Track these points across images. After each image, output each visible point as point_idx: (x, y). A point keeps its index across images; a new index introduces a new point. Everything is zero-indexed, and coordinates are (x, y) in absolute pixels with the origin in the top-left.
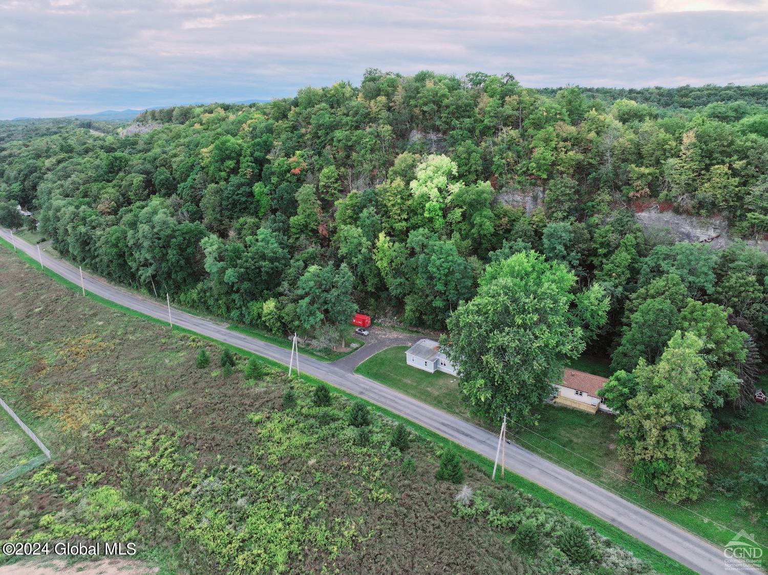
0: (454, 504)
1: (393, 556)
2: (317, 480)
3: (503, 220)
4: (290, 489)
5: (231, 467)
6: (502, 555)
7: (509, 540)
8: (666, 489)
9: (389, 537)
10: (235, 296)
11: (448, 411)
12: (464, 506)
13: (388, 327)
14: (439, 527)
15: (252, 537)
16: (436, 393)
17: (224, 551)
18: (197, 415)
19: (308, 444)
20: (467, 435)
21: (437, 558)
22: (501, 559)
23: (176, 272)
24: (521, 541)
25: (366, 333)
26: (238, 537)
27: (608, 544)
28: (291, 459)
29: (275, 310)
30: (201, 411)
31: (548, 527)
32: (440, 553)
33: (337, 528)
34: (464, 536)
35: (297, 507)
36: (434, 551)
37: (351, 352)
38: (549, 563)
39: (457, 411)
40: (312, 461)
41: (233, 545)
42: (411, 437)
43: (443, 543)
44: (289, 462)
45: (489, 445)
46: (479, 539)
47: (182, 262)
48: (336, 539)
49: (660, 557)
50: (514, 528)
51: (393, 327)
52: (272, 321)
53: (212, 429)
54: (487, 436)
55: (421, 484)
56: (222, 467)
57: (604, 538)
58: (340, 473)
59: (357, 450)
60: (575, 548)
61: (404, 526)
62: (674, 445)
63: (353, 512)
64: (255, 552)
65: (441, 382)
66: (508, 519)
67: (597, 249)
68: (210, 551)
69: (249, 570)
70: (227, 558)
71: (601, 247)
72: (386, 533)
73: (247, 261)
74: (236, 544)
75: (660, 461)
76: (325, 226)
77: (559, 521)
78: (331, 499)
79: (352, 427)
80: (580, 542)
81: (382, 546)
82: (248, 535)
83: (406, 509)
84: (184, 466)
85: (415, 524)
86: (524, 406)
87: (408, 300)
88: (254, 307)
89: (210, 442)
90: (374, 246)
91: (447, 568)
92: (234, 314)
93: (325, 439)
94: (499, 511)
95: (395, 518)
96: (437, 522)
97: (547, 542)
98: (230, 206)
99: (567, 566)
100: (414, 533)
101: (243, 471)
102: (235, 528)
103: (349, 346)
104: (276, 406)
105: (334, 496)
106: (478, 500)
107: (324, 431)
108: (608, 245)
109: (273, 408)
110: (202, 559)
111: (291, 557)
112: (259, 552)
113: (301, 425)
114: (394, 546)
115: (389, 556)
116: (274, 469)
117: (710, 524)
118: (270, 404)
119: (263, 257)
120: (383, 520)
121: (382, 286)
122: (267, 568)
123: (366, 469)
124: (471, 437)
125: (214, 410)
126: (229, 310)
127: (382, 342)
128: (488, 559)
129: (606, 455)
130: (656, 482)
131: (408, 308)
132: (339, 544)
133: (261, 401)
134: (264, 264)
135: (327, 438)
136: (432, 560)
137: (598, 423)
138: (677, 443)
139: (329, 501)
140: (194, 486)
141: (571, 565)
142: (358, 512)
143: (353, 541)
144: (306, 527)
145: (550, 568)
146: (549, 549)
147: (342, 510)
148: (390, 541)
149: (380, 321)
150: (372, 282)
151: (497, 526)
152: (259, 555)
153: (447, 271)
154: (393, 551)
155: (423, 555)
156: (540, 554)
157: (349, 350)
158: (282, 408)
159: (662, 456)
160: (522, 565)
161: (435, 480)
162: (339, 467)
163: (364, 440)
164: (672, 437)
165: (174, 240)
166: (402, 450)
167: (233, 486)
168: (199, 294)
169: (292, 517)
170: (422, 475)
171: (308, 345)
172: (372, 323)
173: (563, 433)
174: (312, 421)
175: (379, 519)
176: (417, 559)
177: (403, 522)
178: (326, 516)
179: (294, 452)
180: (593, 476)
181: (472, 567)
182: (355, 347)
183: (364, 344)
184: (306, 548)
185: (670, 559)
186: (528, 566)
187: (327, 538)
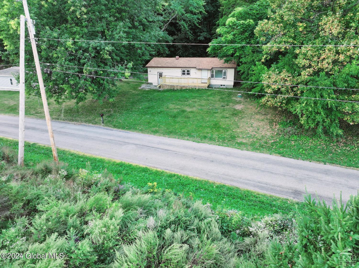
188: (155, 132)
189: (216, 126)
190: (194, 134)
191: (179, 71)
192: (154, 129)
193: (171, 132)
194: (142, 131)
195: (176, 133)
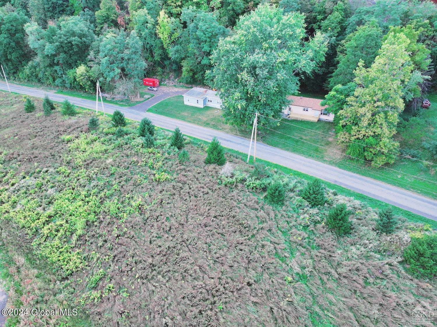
0: (219, 177)
1: (171, 216)
2: (112, 172)
3: (250, 3)
4: (90, 179)
5: (45, 169)
6: (257, 206)
7: (262, 197)
8: (373, 158)
9: (168, 203)
10: (57, 68)
11: (214, 128)
12: (227, 177)
13: (171, 86)
14: (207, 193)
15: (57, 213)
16: (205, 119)
17: (33, 225)
18: (21, 140)
19: (106, 151)
20: (228, 141)
21: (206, 214)
22: (257, 209)
23: (10, 53)
24: (272, 195)
25: (155, 89)
26: (45, 215)
27: (335, 194)
28: (93, 160)
29: (85, 72)
30: (25, 137)
31: (291, 185)
32: (209, 210)
33: (127, 201)
34: (227, 197)
35: (96, 190)
36: (203, 209)
37: (145, 101)
38: (293, 208)
39: (221, 128)
40: (110, 161)
41: (40, 220)
42: (186, 141)
43: (211, 203)
44: (91, 163)
45: (244, 145)
46: (239, 197)
47: (13, 44)
48: (125, 209)
49: (371, 200)
50: (266, 188)
51: (175, 86)
52: (84, 80)
53: (33, 148)
54: (242, 140)
55: (194, 167)
56: (37, 170)
57: (332, 191)
58: (130, 166)
59: (145, 150)
60: (314, 195)
61: (180, 195)
62: (381, 124)
63: (140, 190)
64: (58, 223)
65: (208, 112)
66: (261, 182)
67: (316, 16)
68: (21, 226)
69: (52, 236)
70: (34, 230)
71: (319, 15)
72: (166, 201)
73: (60, 38)
74: (43, 219)
75: (370, 138)
76: (122, 18)
77: (299, 182)
78: (123, 183)
79: (141, 137)
80: (317, 191)
81: (163, 210)
82: (53, 213)
83: (183, 184)
84: (7, 173)
85: (189, 193)
86: (270, 111)
87: (184, 63)
88: (70, 73)
89: (29, 155)
90: (157, 23)
91: (215, 219)
92: (58, 81)
93: (120, 146)
94: (254, 178)
95: (173, 191)
96: (206, 190)
97: (292, 194)
98: (51, 9)
99: (308, 208)
100: (188, 199)
101: (54, 171)
102: (44, 209)
103: (143, 97)
104: (84, 130)
105: (126, 181)
106: (237, 173)
107: (120, 141)
108: (325, 12)
109: (82, 132)
110: (14, 233)
111: (88, 224)
112: (62, 223)
113: (102, 139)
114: (172, 209)
115: (168, 216)
116: (79, 168)
117: (403, 178)
118: (79, 129)
119: (73, 34)
120: (164, 193)
121: (165, 57)
122: (68, 233)
123: (151, 161)
124: (231, 141)
125: (36, 136)
126: (54, 80)
127: (166, 94)
128: (247, 210)
129: (327, 144)
130: (366, 154)
131: (184, 69)
132: (128, 212)
133: (72, 128)
134: (73, 38)
135: (122, 146)
136: (202, 215)
137: (320, 127)
138: (383, 122)
139: (121, 184)
140: (13, 185)
141: (310, 208)
142: (144, 189)
143: (140, 209)
144: (102, 203)
145: (295, 211)
146: (293, 198)
147: (131, 189)
148: (169, 206)
149: (166, 83)
150: (158, 52)
151: (253, 188)
152: (61, 225)
153: (210, 34)
154: (172, 212)
155: (196, 212)
156: (287, 203)
157: (142, 99)
158: (88, 130)
159: (372, 134)
160: (273, 212)
161: (204, 164)
162: (130, 162)
163: (150, 144)
164: (380, 118)
165: (3, 26)
166: (179, 148)
167: (44, 182)
168: (30, 69)
169: (91, 197)
170: (194, 162)
171: (113, 98)
172: (160, 85)
173: (296, 134)
174: (110, 136)
175: (161, 192)
176: (190, 215)
177: (180, 192)
178: (119, 194)
179: (95, 155)
180: (318, 157)
181: (234, 217)
182: (147, 98)
183: (154, 95)
184: (101, 217)
185: (378, 201)
186: (277, 212)
187: (118, 209)
188: (288, 150)
189: (317, 150)
190: (305, 153)
191: (302, 108)
192: (287, 148)
193: (295, 151)
194: (281, 148)
195: (297, 152)
